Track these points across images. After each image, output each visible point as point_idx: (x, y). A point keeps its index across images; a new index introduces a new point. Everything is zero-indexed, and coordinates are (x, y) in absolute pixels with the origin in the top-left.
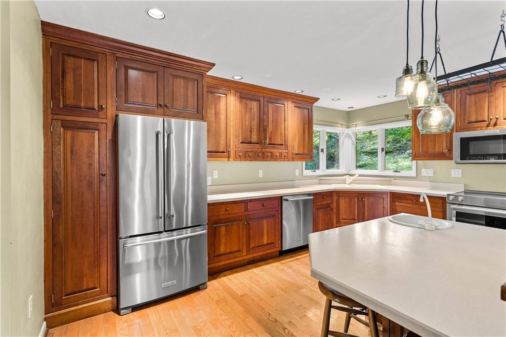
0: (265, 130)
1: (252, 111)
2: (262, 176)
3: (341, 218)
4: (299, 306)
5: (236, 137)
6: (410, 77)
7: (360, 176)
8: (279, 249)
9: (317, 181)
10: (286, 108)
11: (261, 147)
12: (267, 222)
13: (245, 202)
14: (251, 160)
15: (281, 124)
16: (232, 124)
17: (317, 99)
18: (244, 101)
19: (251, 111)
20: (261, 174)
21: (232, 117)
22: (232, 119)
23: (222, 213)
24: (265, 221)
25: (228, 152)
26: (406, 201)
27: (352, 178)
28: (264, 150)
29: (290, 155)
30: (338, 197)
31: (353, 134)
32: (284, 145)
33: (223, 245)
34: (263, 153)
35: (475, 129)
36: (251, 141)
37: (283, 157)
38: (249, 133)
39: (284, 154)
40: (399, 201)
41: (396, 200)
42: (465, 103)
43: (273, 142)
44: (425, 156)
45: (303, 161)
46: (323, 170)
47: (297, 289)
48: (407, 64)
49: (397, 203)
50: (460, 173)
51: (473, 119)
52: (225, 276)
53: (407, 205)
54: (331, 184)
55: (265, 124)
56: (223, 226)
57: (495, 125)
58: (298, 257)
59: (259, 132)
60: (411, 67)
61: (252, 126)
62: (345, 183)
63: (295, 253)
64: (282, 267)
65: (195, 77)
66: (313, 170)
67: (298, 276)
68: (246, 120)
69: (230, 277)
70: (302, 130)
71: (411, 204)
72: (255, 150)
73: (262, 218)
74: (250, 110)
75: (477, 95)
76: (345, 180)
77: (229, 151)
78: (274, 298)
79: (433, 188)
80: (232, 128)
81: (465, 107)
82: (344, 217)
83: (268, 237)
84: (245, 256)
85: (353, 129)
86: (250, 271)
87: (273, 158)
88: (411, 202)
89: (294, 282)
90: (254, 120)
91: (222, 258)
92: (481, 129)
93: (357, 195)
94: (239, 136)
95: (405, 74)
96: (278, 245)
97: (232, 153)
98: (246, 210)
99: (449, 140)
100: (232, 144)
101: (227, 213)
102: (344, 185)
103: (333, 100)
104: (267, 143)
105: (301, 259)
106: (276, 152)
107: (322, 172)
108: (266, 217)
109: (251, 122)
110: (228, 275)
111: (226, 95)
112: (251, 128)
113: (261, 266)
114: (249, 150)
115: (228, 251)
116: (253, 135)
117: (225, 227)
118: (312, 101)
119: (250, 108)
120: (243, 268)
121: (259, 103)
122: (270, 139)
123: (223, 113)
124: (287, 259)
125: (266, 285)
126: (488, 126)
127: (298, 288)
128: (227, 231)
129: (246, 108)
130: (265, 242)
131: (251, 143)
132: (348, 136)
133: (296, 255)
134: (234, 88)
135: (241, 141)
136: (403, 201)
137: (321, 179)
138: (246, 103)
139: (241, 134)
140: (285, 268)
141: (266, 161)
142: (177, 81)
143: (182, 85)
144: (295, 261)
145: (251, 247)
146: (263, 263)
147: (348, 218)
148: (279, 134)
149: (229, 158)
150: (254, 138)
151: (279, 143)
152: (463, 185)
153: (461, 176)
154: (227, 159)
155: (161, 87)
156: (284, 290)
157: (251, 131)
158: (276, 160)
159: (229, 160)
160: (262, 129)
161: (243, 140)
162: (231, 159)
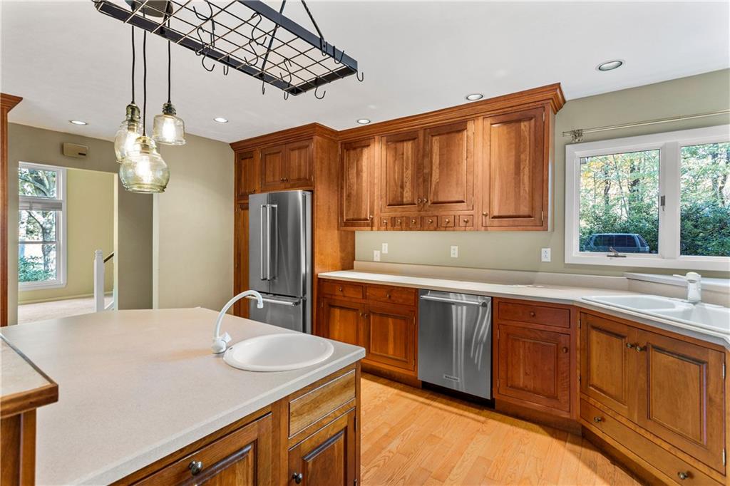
0: (425, 181)
1: (405, 157)
5: (382, 198)
9: (622, 280)
11: (418, 209)
16: (376, 181)
18: (392, 145)
19: (403, 158)
20: (455, 252)
25: (371, 219)
28: (423, 213)
29: (478, 220)
32: (465, 201)
34: (423, 218)
36: (403, 201)
38: (399, 190)
43: (441, 199)
55: (426, 171)
59: (415, 186)
61: (405, 179)
68: (394, 173)
70: (512, 167)
72: (408, 214)
74: (401, 156)
77: (372, 217)
80: (376, 187)
90: (407, 169)
94: (386, 197)
97: (376, 220)
100: (376, 208)
104: (430, 202)
106: (449, 215)
109: (403, 173)
111: (370, 145)
112: (402, 182)
114: (400, 215)
116: (405, 191)
119: (401, 153)
121: (416, 141)
122: (435, 194)
129: (395, 154)
131: (402, 204)
134: (380, 133)
135: (388, 203)
138: (396, 148)
139: (388, 193)
148: (455, 182)
149: (372, 226)
150: (407, 196)
151: (456, 199)
154: (369, 228)
157: (402, 187)
159: (372, 230)
160: (421, 180)
161: (391, 199)
162: (374, 228)
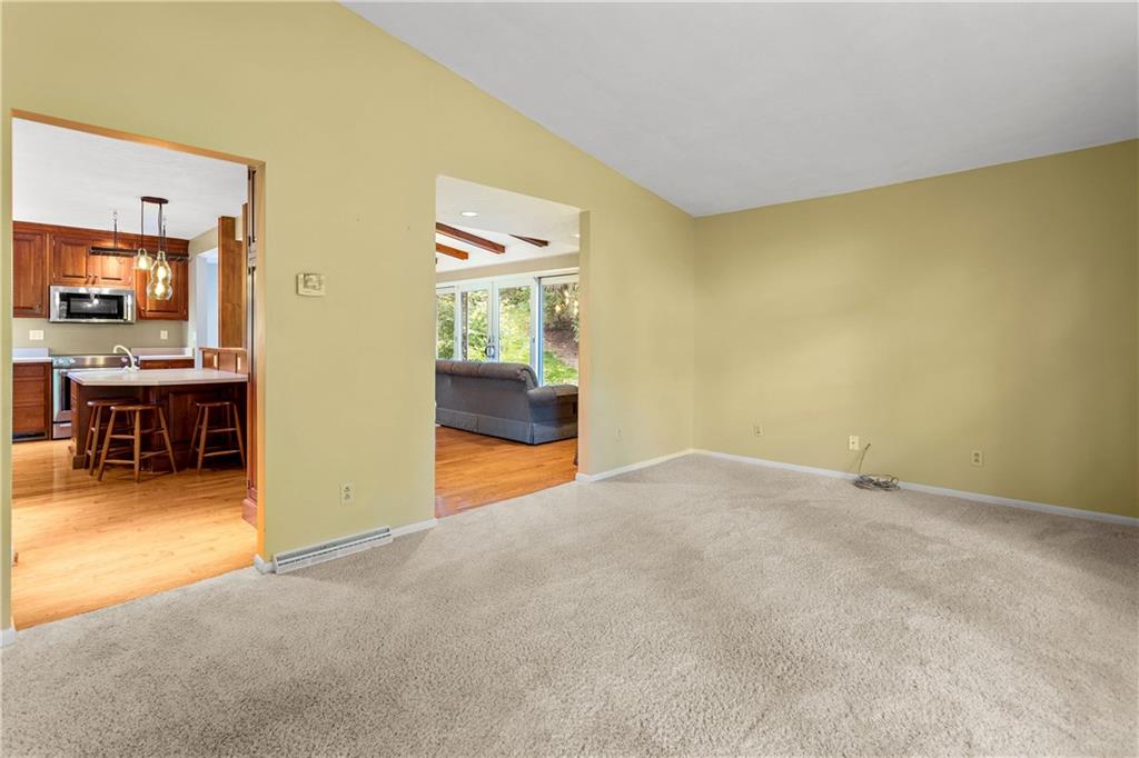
35: (72, 285)
42: (60, 252)
50: (42, 334)
51: (69, 273)
57: (93, 283)
75: (74, 247)
81: (60, 257)
92: (80, 286)
99: (40, 293)
126: (86, 283)
153: (42, 338)
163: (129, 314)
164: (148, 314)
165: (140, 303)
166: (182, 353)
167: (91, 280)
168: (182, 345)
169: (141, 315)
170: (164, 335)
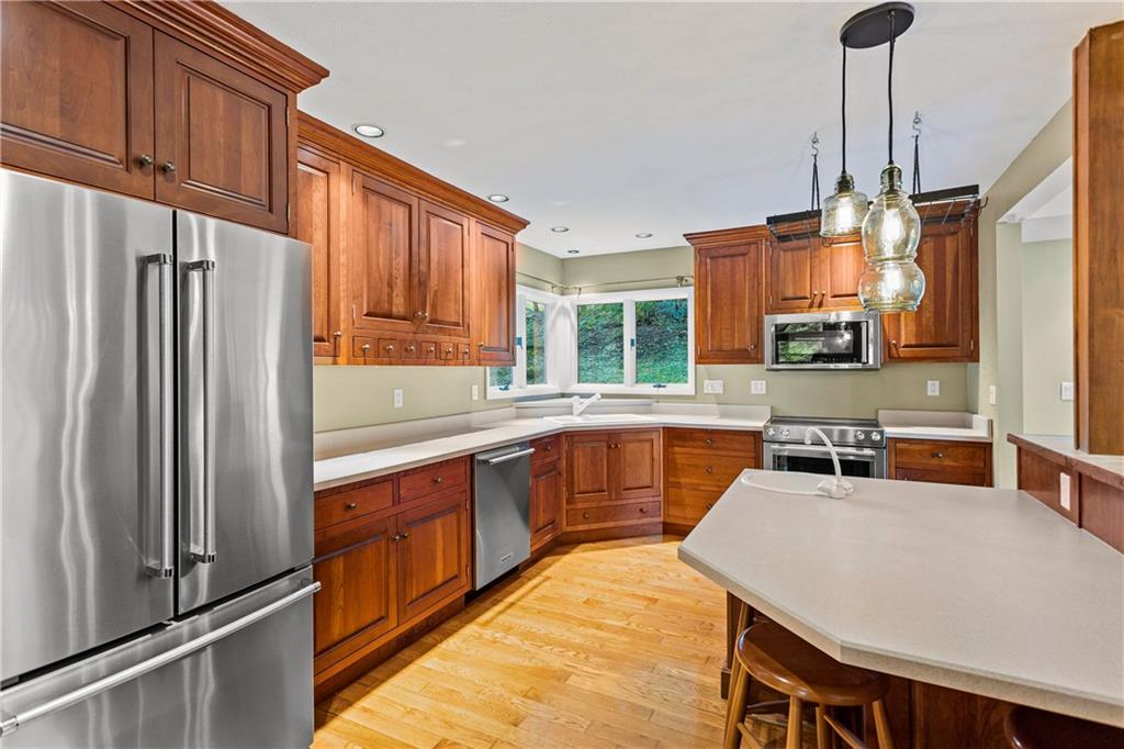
0: (423, 284)
1: (394, 232)
2: (401, 405)
3: (576, 491)
4: (589, 726)
5: (354, 298)
6: (847, 198)
7: (604, 396)
8: (467, 589)
9: (512, 411)
10: (466, 233)
11: (413, 328)
12: (443, 526)
13: (394, 479)
14: (391, 364)
15: (457, 271)
16: (343, 259)
17: (523, 224)
18: (373, 198)
19: (391, 231)
20: (398, 399)
21: (342, 241)
22: (343, 245)
23: (335, 520)
24: (438, 522)
25: (332, 340)
26: (691, 443)
27: (587, 402)
28: (420, 337)
29: (475, 351)
30: (571, 445)
31: (572, 308)
32: (462, 324)
33: (340, 611)
34: (419, 345)
35: (792, 311)
36: (391, 310)
37: (460, 356)
38: (386, 289)
39: (463, 348)
40: (681, 443)
41: (675, 442)
42: (778, 264)
43: (440, 317)
44: (716, 357)
45: (485, 365)
46: (519, 386)
47: (556, 683)
48: (844, 172)
49: (677, 449)
50: (764, 387)
51: (790, 293)
52: (350, 704)
53: (695, 451)
54: (542, 417)
55: (423, 268)
56: (338, 557)
57: (820, 305)
58: (511, 599)
59: (409, 288)
60: (851, 177)
61: (395, 272)
62: (571, 413)
63: (498, 591)
64: (488, 633)
65: (265, 94)
66: (503, 387)
67: (541, 647)
68: (378, 255)
69: (365, 702)
71: (702, 448)
72: (400, 335)
73: (432, 517)
74: (388, 227)
75: (795, 253)
76: (572, 407)
77: (336, 337)
78: (521, 726)
79: (724, 415)
80: (343, 271)
81: (778, 271)
82: (583, 488)
83: (444, 563)
84: (394, 630)
85: (574, 297)
86: (412, 668)
87: (441, 358)
88: (701, 444)
89: (540, 665)
90: (397, 254)
91: (336, 652)
92: (802, 312)
93: (606, 438)
94: (362, 296)
95: (840, 192)
96: (464, 580)
97: (344, 343)
98: (397, 501)
99: (755, 328)
100: (343, 316)
101: (349, 515)
102: (570, 417)
103: (553, 230)
104: (428, 319)
105: (520, 603)
106: (448, 342)
107: (518, 390)
108: (441, 514)
109: (391, 260)
110: (359, 698)
111: (328, 173)
112: (391, 275)
113: (434, 646)
114: (387, 334)
115: (352, 629)
116: (394, 295)
117: (345, 560)
118: (516, 226)
119: (388, 221)
120: (391, 664)
121: (407, 210)
122: (434, 307)
123: (320, 225)
124: (488, 609)
125: (480, 696)
126: (811, 306)
127: (559, 680)
128: (347, 569)
129: (380, 221)
130: (439, 579)
131: (389, 316)
132: (564, 311)
133: (503, 592)
134: (349, 160)
135: (365, 312)
136: (687, 444)
137: (521, 407)
138: (379, 207)
139: (365, 290)
140: (497, 635)
141: (425, 364)
142: (201, 90)
143: (221, 111)
144: (509, 611)
145: (408, 601)
146: (435, 635)
147: (590, 489)
148: (453, 296)
149: (335, 356)
150: (399, 305)
151: (453, 320)
152: (769, 409)
153: (764, 392)
154: (330, 359)
155: (140, 100)
156: (530, 694)
157: (390, 286)
158: (446, 362)
159: (335, 363)
160: (416, 281)
161: (371, 306)
162: (340, 359)
163: (871, 355)
164: (903, 352)
165: (891, 333)
166: (967, 425)
167: (817, 300)
168: (968, 408)
169: (891, 356)
170: (933, 388)
